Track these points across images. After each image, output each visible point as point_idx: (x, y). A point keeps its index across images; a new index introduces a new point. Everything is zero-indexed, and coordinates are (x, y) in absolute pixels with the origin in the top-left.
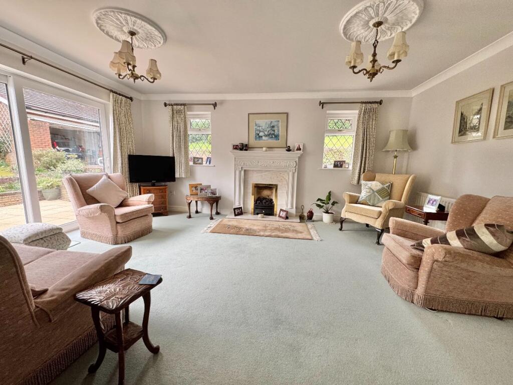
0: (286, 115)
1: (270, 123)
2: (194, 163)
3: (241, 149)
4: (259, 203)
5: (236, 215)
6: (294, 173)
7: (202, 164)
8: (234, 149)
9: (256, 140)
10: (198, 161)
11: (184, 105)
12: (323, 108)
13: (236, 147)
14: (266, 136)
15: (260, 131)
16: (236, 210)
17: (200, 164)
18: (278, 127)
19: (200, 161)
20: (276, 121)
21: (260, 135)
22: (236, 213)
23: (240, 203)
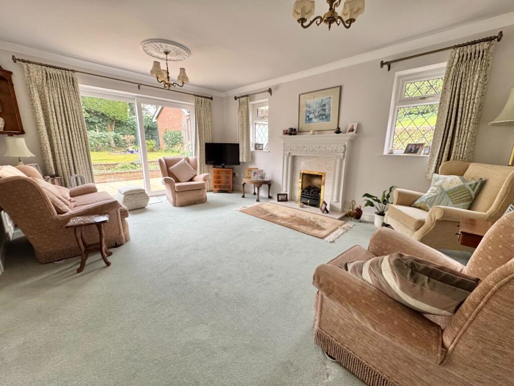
0: (339, 88)
1: (320, 101)
2: (256, 149)
3: (291, 134)
4: (306, 192)
5: (279, 201)
6: (342, 161)
7: (262, 150)
8: (285, 134)
9: (306, 123)
10: (259, 147)
11: (247, 96)
12: (389, 69)
13: (286, 133)
14: (316, 117)
15: (310, 113)
16: (280, 196)
17: (260, 150)
18: (330, 105)
19: (261, 147)
20: (327, 99)
21: (310, 117)
22: (280, 199)
23: (286, 190)
